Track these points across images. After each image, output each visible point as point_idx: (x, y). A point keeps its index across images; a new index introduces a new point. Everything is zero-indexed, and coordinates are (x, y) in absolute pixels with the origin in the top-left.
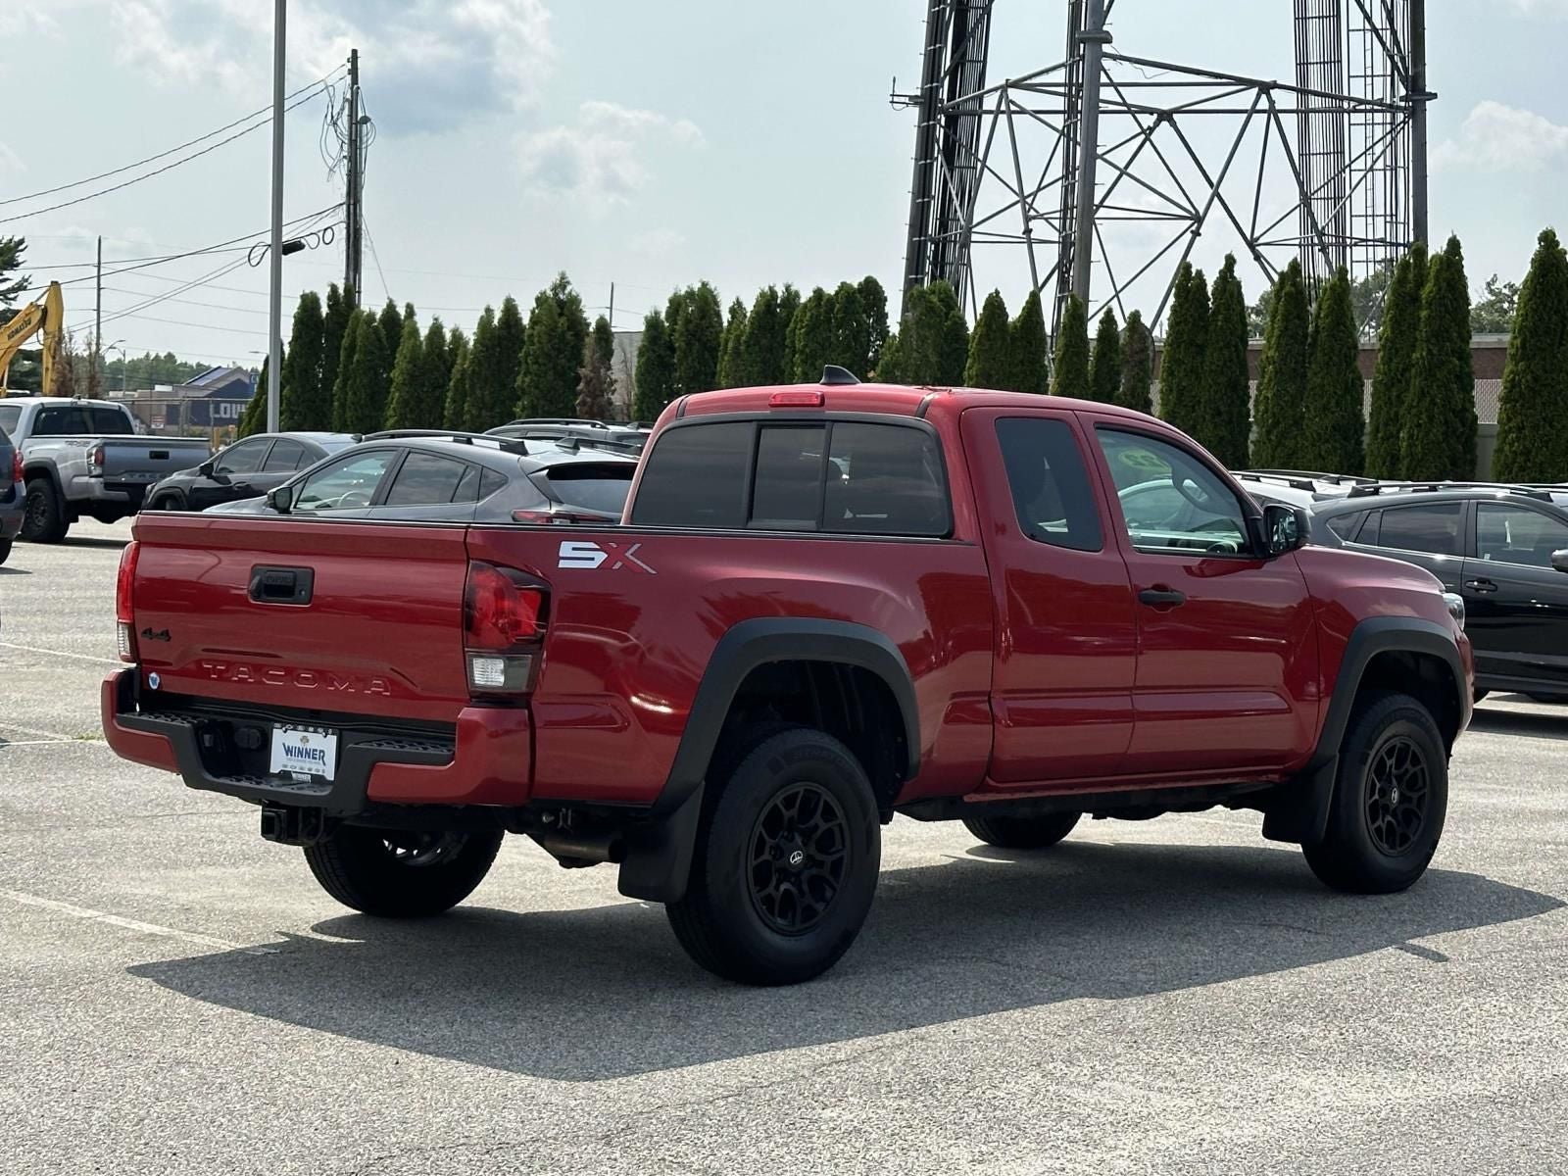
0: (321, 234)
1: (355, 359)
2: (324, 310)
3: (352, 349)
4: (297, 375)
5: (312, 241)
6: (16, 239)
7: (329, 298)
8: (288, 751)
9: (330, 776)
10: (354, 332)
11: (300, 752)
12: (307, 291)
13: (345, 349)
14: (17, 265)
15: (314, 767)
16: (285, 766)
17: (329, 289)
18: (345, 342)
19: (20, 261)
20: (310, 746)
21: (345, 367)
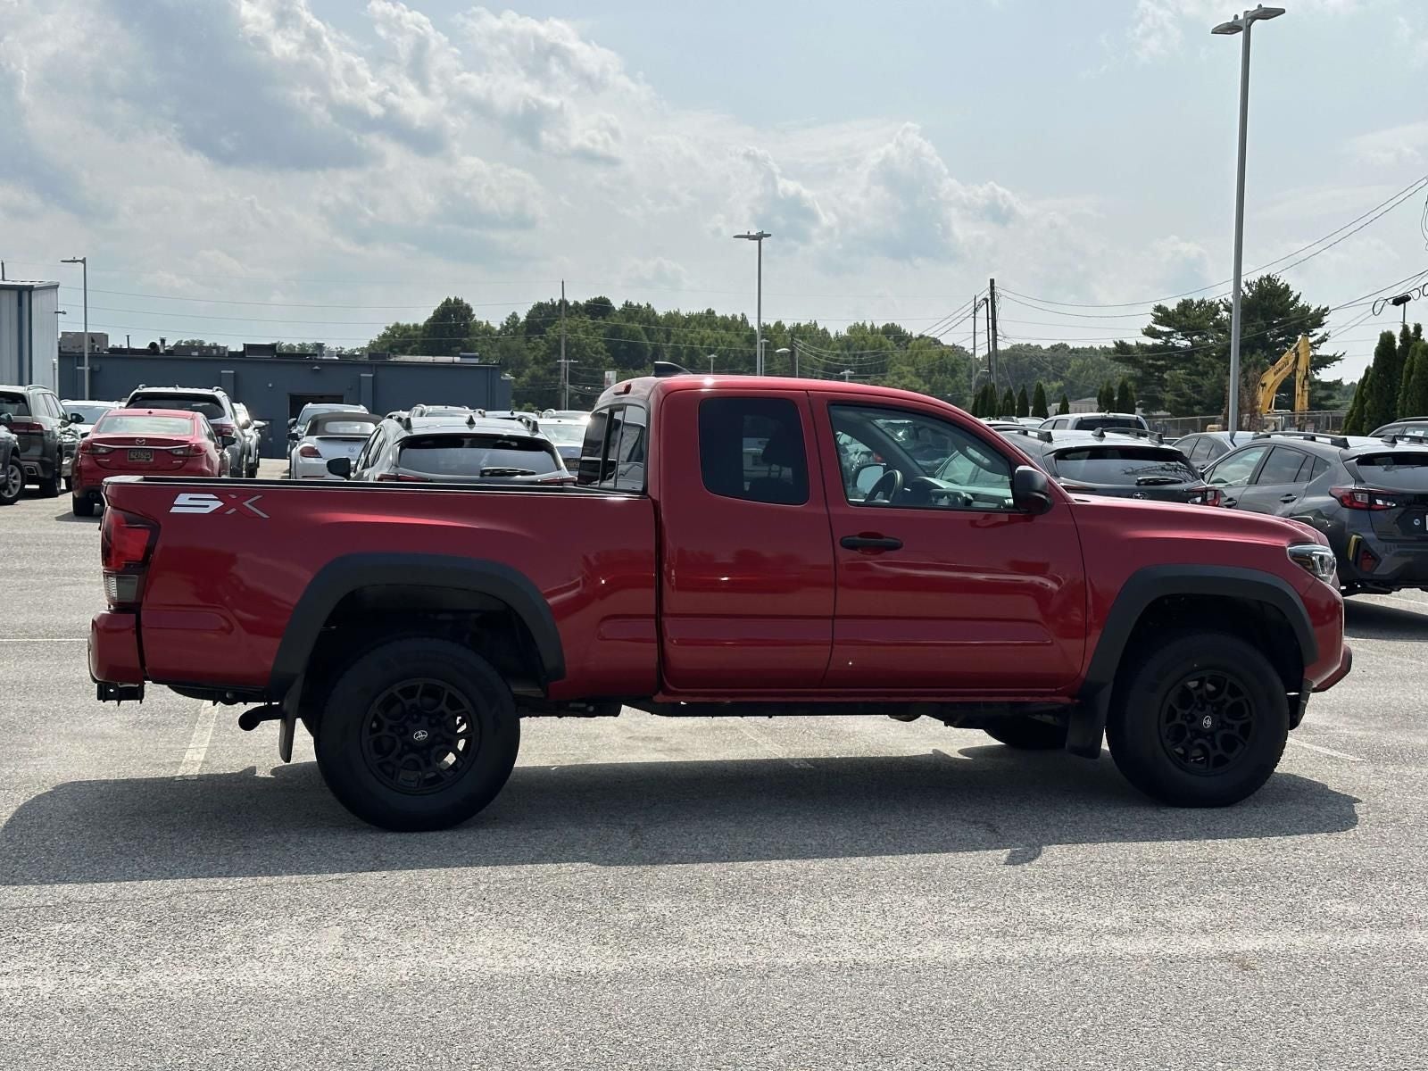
0: (1421, 289)
1: (1412, 379)
2: (1398, 343)
3: (1411, 372)
4: (1375, 392)
5: (1415, 294)
6: (1323, 307)
7: (1401, 335)
10: (1413, 358)
12: (1385, 331)
13: (1407, 372)
14: (1324, 324)
17: (1401, 328)
18: (1406, 366)
19: (1325, 321)
21: (1406, 385)
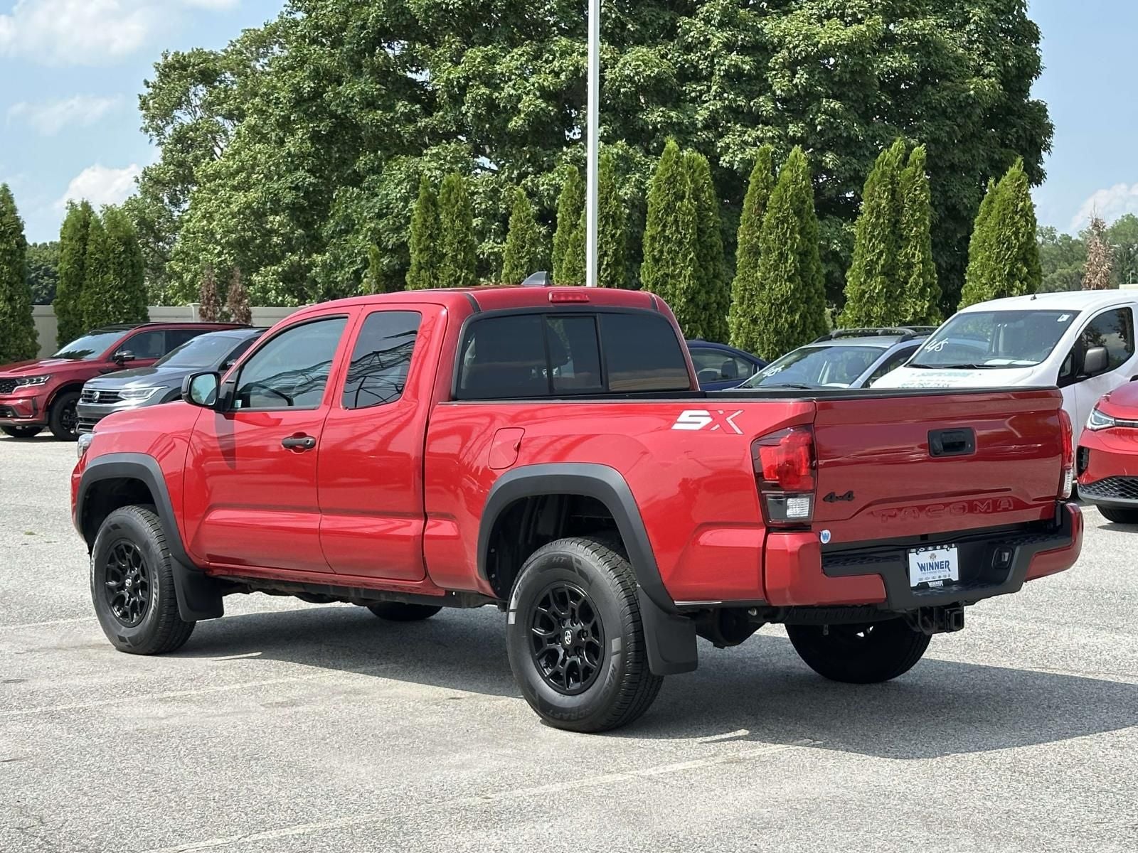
8: (922, 567)
9: (955, 577)
11: (931, 566)
15: (943, 574)
16: (921, 579)
20: (938, 560)
